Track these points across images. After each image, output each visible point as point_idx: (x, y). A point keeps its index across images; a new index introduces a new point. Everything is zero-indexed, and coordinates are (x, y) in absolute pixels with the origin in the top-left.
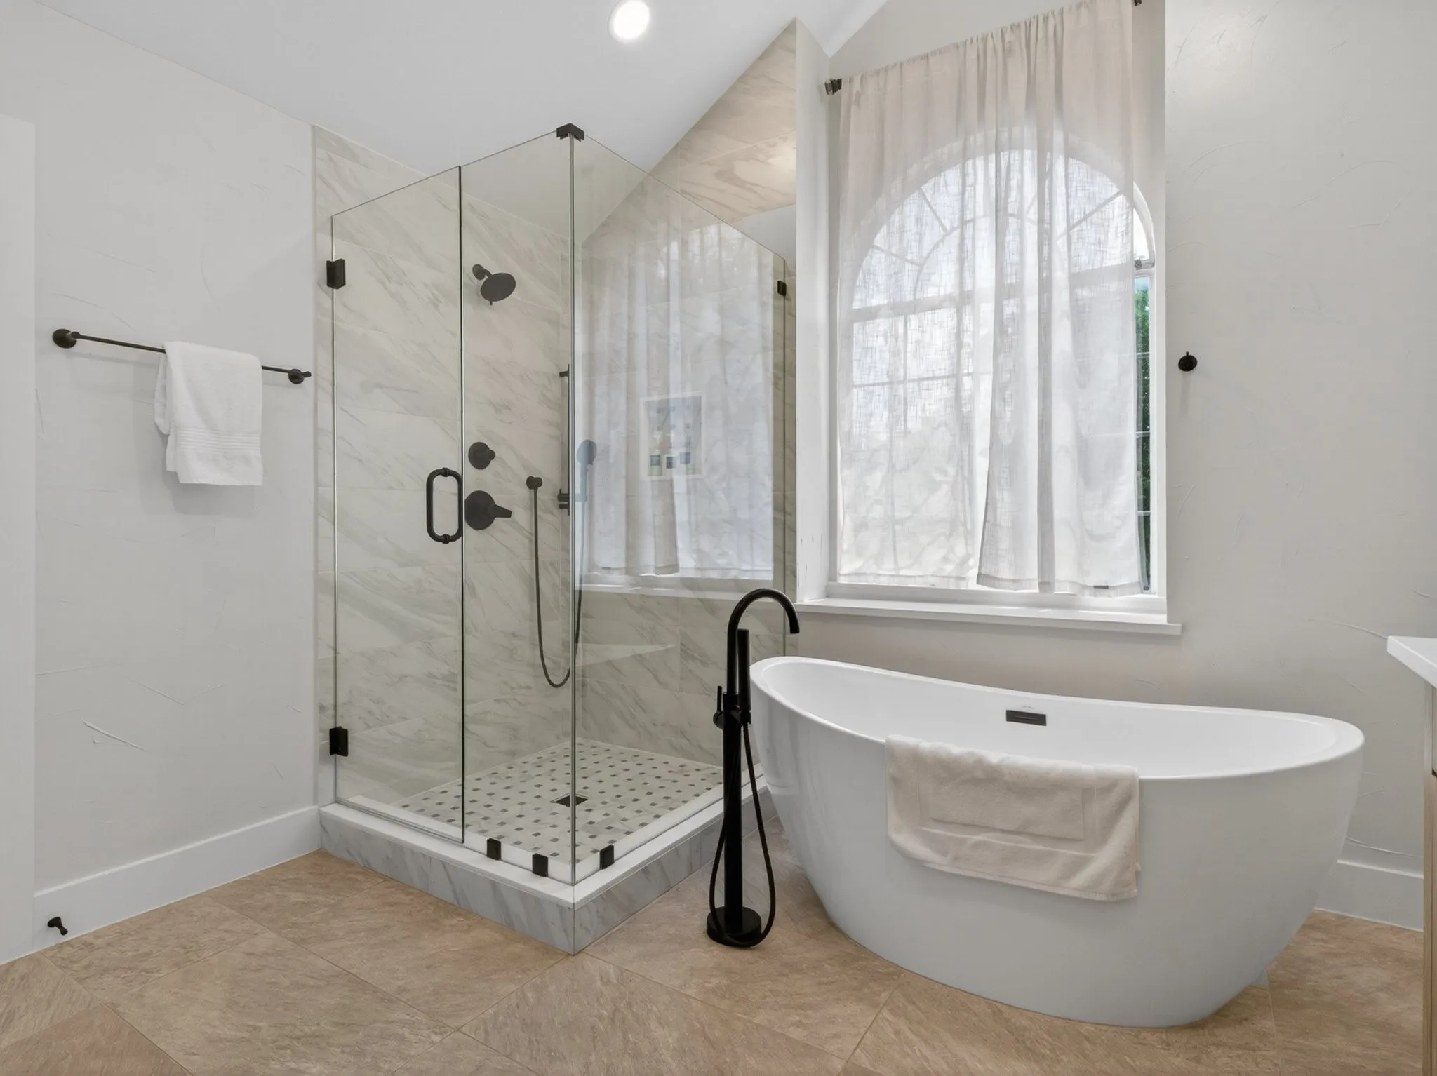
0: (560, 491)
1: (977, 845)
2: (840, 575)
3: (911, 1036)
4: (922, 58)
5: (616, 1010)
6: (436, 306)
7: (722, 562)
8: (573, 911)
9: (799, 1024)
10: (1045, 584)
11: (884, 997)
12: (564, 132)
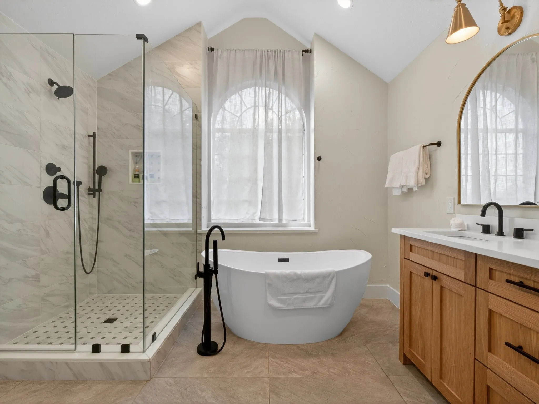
0: (89, 187)
1: (295, 299)
2: (212, 219)
3: (282, 363)
4: (243, 50)
5: (181, 393)
6: (29, 94)
7: (162, 217)
8: (149, 362)
9: (248, 372)
10: (280, 220)
11: (267, 354)
12: (139, 37)
